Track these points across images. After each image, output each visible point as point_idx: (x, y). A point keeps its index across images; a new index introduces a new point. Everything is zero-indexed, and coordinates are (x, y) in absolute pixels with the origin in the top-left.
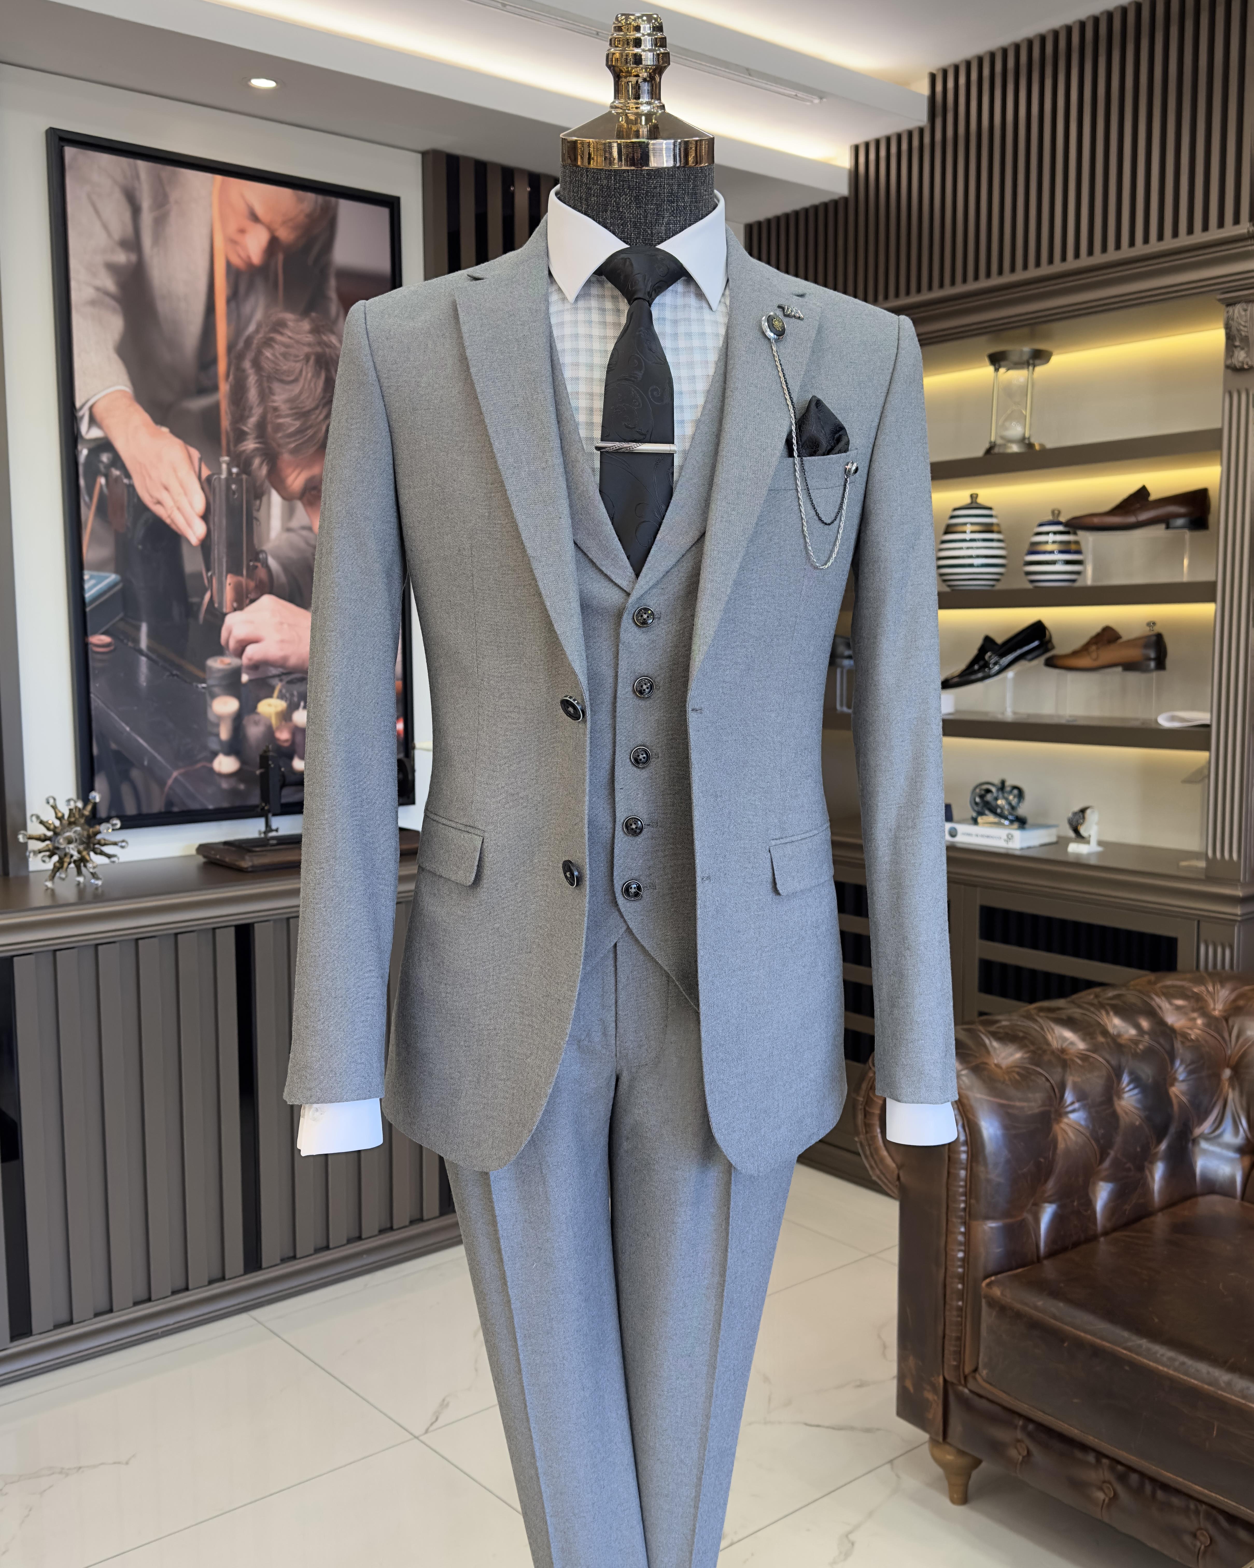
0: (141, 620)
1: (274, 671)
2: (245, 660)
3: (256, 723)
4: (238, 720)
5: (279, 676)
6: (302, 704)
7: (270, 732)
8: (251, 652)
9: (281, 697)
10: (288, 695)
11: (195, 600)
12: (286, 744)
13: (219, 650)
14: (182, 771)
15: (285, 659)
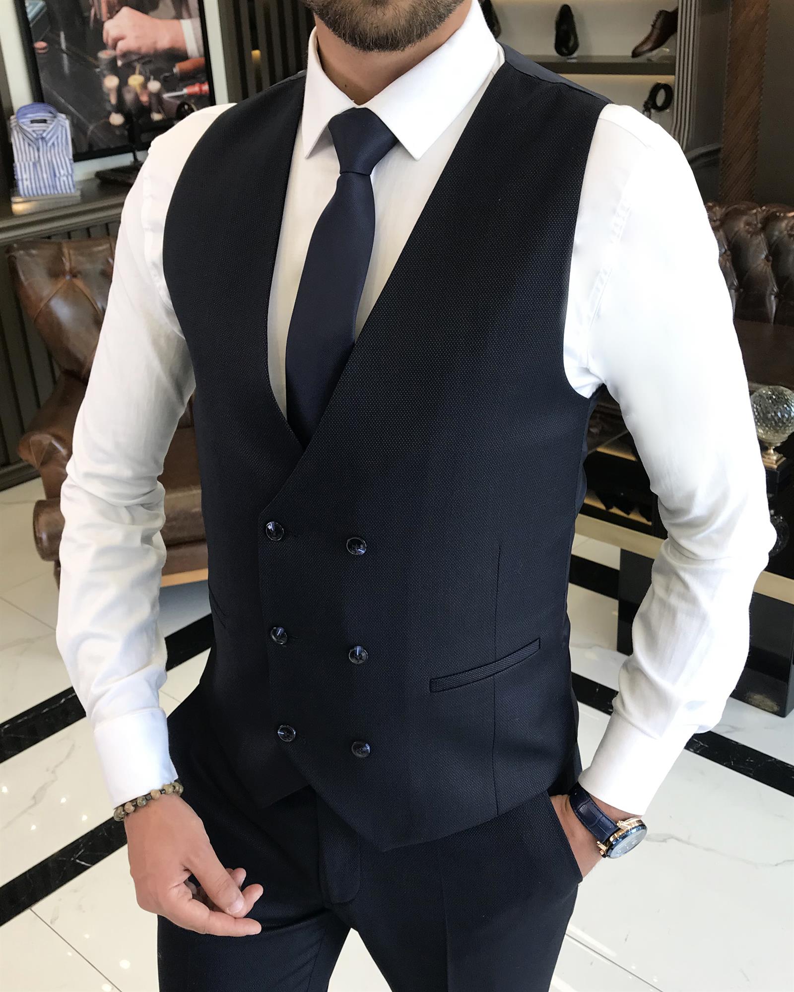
0: (59, 31)
1: (134, 57)
2: (118, 52)
3: (129, 92)
4: (120, 90)
5: (138, 60)
6: (152, 77)
7: (137, 98)
8: (121, 45)
9: (140, 74)
10: (144, 73)
11: (86, 14)
12: (147, 104)
13: (103, 46)
14: (95, 125)
15: (140, 48)
